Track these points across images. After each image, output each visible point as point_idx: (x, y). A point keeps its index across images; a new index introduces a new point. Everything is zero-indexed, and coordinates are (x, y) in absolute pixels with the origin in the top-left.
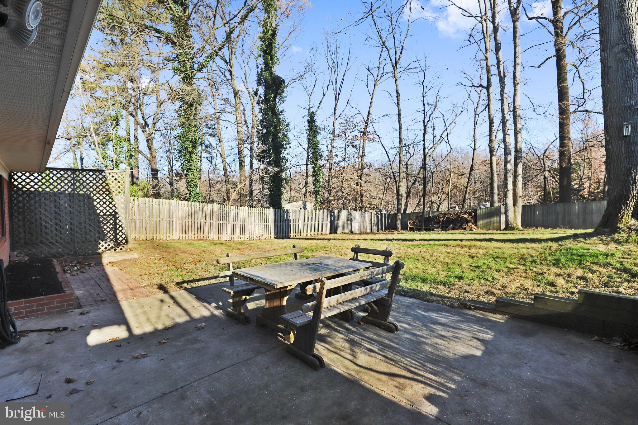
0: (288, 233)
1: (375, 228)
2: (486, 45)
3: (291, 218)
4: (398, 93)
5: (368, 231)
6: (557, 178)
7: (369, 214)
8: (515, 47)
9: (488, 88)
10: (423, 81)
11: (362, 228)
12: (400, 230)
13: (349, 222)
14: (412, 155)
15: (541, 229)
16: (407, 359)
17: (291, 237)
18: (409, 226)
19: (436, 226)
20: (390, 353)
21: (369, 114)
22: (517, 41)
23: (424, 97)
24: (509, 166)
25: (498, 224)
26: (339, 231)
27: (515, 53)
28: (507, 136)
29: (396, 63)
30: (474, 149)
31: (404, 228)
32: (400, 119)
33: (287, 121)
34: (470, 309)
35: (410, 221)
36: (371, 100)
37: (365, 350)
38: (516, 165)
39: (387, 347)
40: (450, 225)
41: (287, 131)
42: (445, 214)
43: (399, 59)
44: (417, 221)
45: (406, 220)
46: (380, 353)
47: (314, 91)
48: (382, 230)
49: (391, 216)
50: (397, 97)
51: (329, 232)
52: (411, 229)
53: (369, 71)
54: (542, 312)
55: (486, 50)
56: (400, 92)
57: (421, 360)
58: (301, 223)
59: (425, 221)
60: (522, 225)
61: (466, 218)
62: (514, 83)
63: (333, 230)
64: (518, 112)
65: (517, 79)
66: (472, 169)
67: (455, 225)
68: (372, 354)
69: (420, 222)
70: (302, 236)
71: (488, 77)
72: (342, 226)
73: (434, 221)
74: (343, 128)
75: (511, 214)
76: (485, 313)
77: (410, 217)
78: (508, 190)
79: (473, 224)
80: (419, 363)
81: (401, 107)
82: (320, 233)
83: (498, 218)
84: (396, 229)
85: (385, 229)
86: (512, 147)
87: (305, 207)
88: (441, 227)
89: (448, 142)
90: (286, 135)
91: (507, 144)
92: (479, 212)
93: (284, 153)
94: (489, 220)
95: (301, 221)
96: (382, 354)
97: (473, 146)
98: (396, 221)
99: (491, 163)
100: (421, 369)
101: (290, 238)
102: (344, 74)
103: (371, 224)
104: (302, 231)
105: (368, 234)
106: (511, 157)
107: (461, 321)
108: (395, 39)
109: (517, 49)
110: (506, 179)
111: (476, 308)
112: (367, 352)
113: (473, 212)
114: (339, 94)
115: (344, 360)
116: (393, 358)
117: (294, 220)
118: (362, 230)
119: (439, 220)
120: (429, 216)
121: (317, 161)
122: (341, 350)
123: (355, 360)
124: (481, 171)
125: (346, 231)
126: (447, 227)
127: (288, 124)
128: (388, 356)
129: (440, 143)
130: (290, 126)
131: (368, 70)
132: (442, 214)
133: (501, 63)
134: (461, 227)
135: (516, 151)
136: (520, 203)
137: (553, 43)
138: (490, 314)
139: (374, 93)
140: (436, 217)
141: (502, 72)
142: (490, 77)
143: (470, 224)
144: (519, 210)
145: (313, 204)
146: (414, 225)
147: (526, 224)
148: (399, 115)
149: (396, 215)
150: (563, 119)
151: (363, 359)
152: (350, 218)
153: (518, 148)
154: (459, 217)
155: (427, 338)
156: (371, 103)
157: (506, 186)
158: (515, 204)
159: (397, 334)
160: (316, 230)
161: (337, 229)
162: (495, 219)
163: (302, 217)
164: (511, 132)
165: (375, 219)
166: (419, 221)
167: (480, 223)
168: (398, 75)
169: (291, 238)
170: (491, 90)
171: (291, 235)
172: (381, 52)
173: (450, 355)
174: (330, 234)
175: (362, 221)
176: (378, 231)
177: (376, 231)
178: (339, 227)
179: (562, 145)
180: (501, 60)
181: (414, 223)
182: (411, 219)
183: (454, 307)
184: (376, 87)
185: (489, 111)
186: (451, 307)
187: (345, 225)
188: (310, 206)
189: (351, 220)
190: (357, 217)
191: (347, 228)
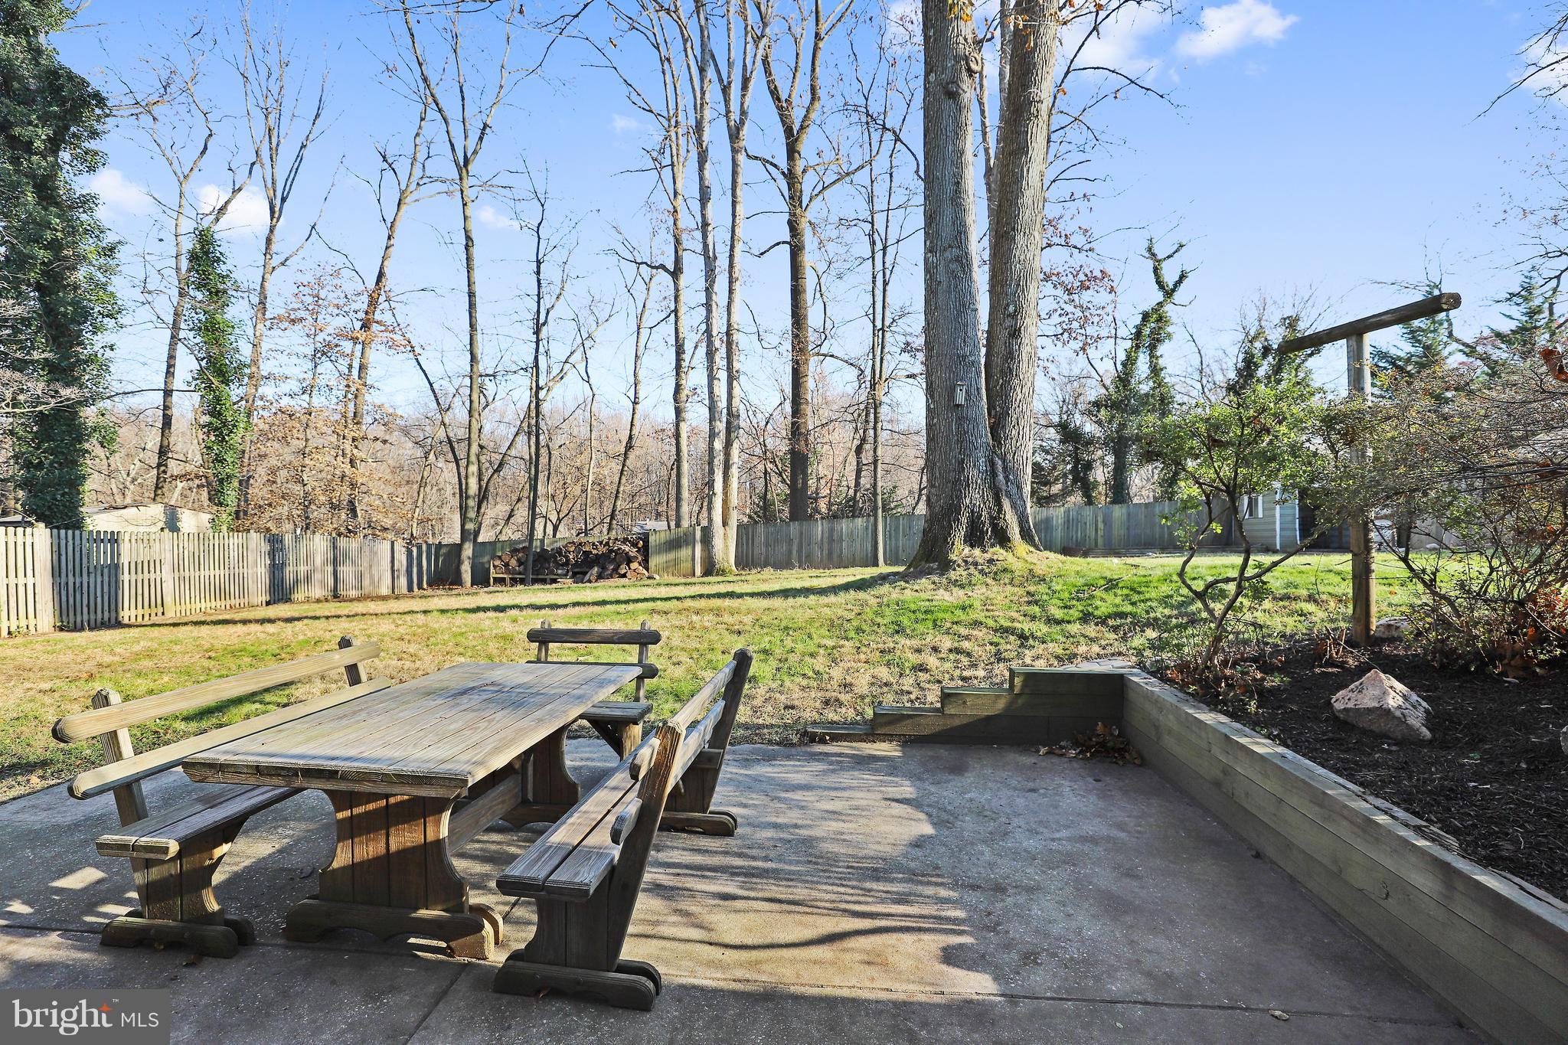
0: (114, 604)
1: (403, 581)
2: (675, 183)
3: (125, 560)
4: (468, 238)
5: (385, 590)
6: (787, 475)
7: (387, 545)
8: (734, 204)
9: (676, 273)
10: (540, 224)
11: (366, 582)
12: (469, 584)
13: (330, 569)
14: (490, 400)
15: (768, 572)
16: (820, 887)
17: (126, 621)
18: (493, 574)
19: (560, 572)
20: (773, 887)
21: (381, 275)
22: (739, 192)
23: (539, 263)
24: (718, 445)
25: (689, 565)
26: (299, 596)
27: (734, 215)
28: (715, 382)
29: (466, 161)
30: (635, 403)
31: (481, 579)
32: (472, 306)
33: (110, 238)
34: (823, 741)
35: (498, 563)
36: (389, 238)
37: (714, 902)
38: (728, 445)
39: (753, 875)
40: (591, 567)
41: (105, 270)
42: (580, 544)
43: (475, 152)
44: (513, 562)
45: (486, 559)
46: (752, 894)
47: (200, 164)
48: (420, 587)
49: (443, 551)
50: (467, 247)
51: (265, 598)
52: (500, 581)
53: (385, 160)
54: (957, 722)
55: (676, 193)
56: (474, 236)
57: (850, 879)
58: (167, 575)
59: (534, 561)
60: (737, 564)
61: (627, 553)
62: (731, 276)
63: (279, 591)
64: (736, 337)
65: (736, 269)
66: (629, 446)
67: (604, 568)
68: (739, 904)
69: (520, 563)
70: (171, 615)
71: (676, 252)
72: (308, 579)
73: (556, 562)
74: (309, 300)
75: (718, 542)
76: (854, 744)
77: (494, 550)
78: (714, 494)
79: (640, 564)
80: (853, 888)
81: (477, 275)
82: (233, 602)
83: (690, 552)
84: (457, 581)
85: (430, 585)
86: (723, 404)
87: (172, 524)
88: (570, 573)
89: (586, 378)
90: (104, 287)
91: (716, 399)
92: (652, 539)
93: (96, 343)
94: (671, 556)
95: (167, 568)
96: (760, 895)
97: (631, 394)
98: (460, 563)
99: (677, 436)
100: (870, 900)
101: (119, 625)
102: (303, 146)
103: (393, 571)
104: (168, 600)
105: (384, 598)
106: (721, 426)
107: (833, 771)
108: (463, 99)
109: (738, 207)
110: (711, 472)
111: (835, 738)
112: (722, 902)
113: (641, 539)
114: (284, 200)
115: (689, 946)
116: (791, 897)
117: (137, 567)
118: (367, 587)
119: (567, 557)
120: (543, 550)
121: (226, 382)
122: (656, 923)
123: (715, 938)
124: (652, 451)
125: (318, 592)
126: (585, 573)
127: (112, 249)
128: (779, 896)
129: (562, 378)
130: (122, 254)
131: (384, 157)
132: (573, 543)
133: (710, 228)
134: (616, 573)
135: (730, 413)
136: (734, 518)
137: (787, 217)
138: (863, 745)
139: (397, 223)
140: (559, 551)
141: (711, 247)
142: (680, 253)
143: (634, 565)
144: (732, 532)
145: (205, 517)
146: (508, 572)
147: (745, 561)
148: (471, 295)
149: (457, 549)
150: (797, 362)
151: (731, 925)
152: (330, 555)
153: (734, 410)
154: (611, 551)
155: (810, 826)
156: (387, 248)
157: (710, 484)
158: (725, 524)
159: (742, 837)
160: (221, 593)
161: (291, 591)
162: (684, 553)
163: (168, 557)
164: (723, 375)
165: (401, 558)
166: (518, 560)
167: (654, 561)
168: (470, 194)
169: (129, 626)
170: (683, 280)
171: (126, 614)
172: (422, 119)
173: (888, 849)
174: (268, 604)
175: (366, 564)
176: (410, 589)
177: (405, 590)
178: (297, 581)
179: (796, 412)
180: (710, 221)
181: (507, 565)
182: (500, 558)
183: (792, 745)
184: (403, 208)
185: (676, 324)
186: (785, 745)
187: (317, 576)
188: (191, 521)
189: (335, 562)
190: (354, 553)
191: (323, 584)
